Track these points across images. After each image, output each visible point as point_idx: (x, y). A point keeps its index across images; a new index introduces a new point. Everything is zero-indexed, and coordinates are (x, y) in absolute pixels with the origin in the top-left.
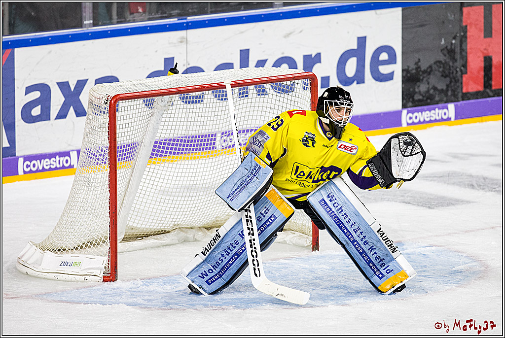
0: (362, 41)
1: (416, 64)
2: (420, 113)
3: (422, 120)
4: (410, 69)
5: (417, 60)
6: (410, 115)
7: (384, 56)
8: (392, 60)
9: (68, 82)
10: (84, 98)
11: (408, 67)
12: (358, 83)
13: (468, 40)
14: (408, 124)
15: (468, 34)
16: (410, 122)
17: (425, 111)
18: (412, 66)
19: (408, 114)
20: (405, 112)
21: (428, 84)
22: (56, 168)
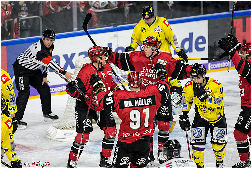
0: (191, 34)
1: (214, 43)
2: (216, 64)
3: (217, 67)
4: (212, 45)
5: (214, 42)
6: (212, 65)
7: (200, 41)
8: (204, 42)
9: (67, 55)
10: (74, 61)
11: (211, 45)
12: (190, 52)
13: (236, 33)
14: (211, 69)
15: (236, 31)
16: (212, 68)
17: (218, 63)
18: (213, 45)
19: (211, 64)
20: (210, 64)
21: (219, 52)
22: (63, 91)
